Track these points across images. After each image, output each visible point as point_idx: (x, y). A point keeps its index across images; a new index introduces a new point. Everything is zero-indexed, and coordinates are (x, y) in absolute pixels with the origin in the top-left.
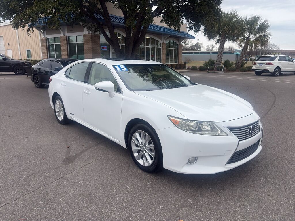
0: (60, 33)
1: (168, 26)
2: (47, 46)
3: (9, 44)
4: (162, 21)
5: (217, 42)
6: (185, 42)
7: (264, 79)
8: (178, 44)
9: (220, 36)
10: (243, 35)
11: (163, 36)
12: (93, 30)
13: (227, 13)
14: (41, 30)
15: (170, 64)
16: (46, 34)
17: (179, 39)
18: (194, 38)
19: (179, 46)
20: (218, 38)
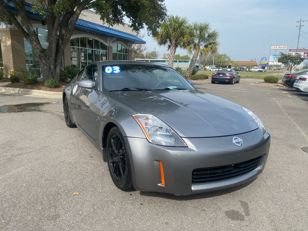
4: (102, 18)
5: (169, 48)
6: (139, 49)
7: (212, 88)
9: (171, 41)
10: (193, 43)
12: (6, 21)
13: (176, 18)
17: (128, 43)
18: (145, 43)
20: (168, 43)
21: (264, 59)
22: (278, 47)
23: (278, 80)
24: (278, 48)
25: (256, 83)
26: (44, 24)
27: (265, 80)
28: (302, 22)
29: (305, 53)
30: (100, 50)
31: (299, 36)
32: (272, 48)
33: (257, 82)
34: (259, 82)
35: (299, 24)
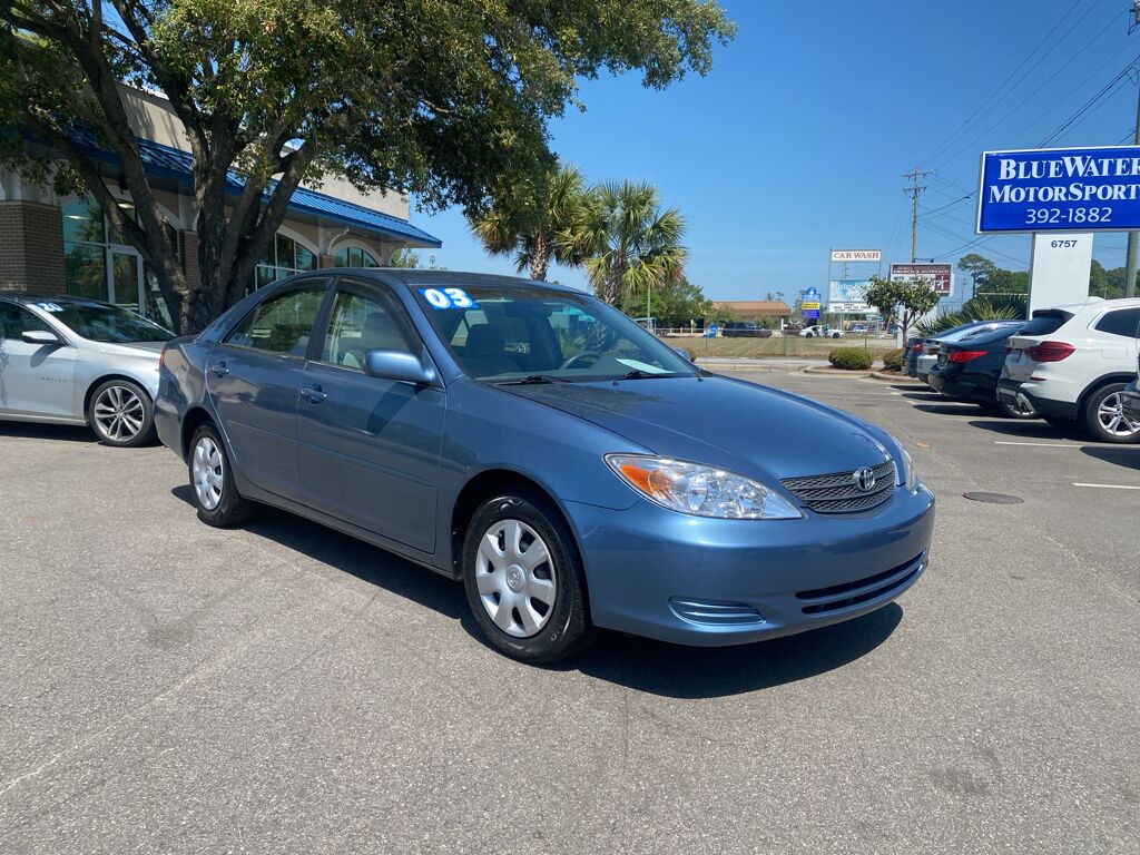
5: (523, 264)
8: (380, 262)
11: (321, 230)
17: (383, 244)
18: (438, 243)
21: (812, 293)
22: (853, 255)
23: (870, 359)
24: (853, 258)
25: (806, 372)
26: (123, 186)
27: (830, 361)
28: (920, 178)
29: (938, 278)
30: (276, 267)
31: (914, 222)
32: (836, 257)
33: (808, 369)
34: (817, 368)
35: (910, 184)
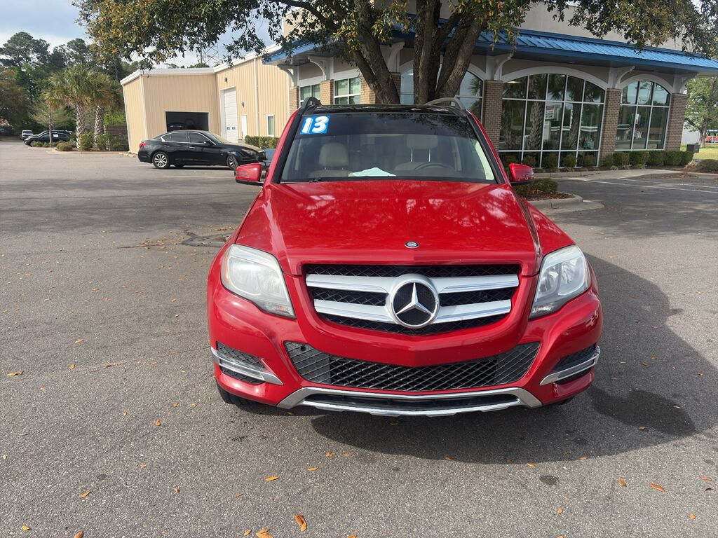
0: (322, 74)
1: (594, 34)
2: (298, 105)
3: (243, 105)
8: (672, 91)
11: (612, 71)
14: (292, 71)
15: (631, 150)
16: (298, 77)
17: (676, 76)
19: (674, 97)
